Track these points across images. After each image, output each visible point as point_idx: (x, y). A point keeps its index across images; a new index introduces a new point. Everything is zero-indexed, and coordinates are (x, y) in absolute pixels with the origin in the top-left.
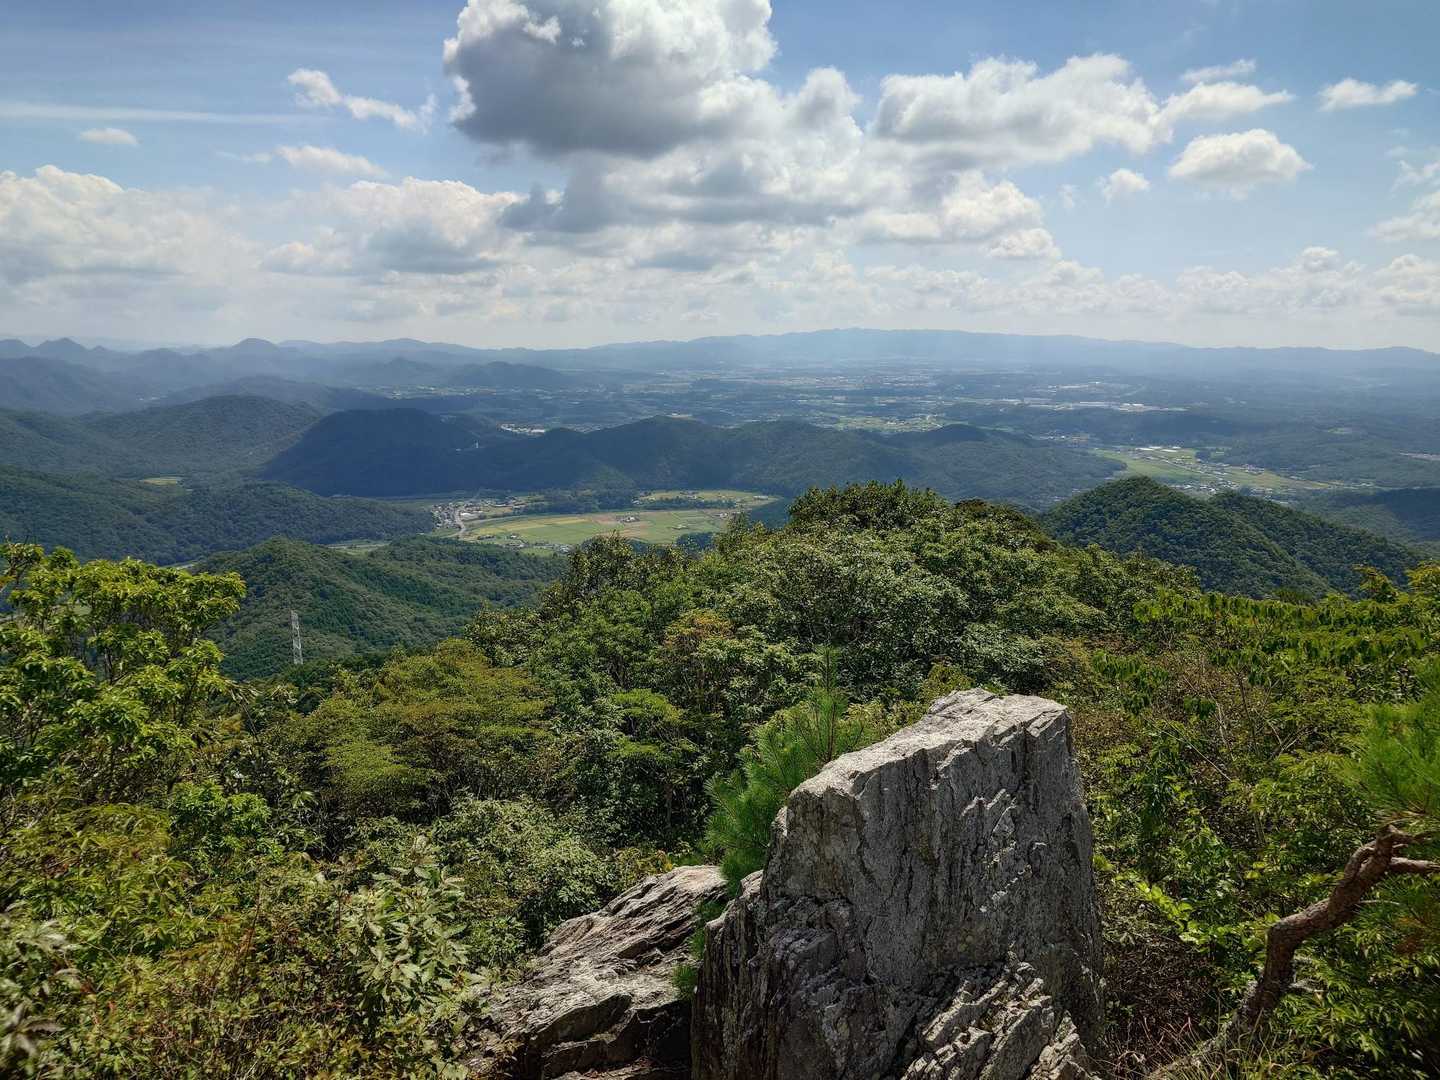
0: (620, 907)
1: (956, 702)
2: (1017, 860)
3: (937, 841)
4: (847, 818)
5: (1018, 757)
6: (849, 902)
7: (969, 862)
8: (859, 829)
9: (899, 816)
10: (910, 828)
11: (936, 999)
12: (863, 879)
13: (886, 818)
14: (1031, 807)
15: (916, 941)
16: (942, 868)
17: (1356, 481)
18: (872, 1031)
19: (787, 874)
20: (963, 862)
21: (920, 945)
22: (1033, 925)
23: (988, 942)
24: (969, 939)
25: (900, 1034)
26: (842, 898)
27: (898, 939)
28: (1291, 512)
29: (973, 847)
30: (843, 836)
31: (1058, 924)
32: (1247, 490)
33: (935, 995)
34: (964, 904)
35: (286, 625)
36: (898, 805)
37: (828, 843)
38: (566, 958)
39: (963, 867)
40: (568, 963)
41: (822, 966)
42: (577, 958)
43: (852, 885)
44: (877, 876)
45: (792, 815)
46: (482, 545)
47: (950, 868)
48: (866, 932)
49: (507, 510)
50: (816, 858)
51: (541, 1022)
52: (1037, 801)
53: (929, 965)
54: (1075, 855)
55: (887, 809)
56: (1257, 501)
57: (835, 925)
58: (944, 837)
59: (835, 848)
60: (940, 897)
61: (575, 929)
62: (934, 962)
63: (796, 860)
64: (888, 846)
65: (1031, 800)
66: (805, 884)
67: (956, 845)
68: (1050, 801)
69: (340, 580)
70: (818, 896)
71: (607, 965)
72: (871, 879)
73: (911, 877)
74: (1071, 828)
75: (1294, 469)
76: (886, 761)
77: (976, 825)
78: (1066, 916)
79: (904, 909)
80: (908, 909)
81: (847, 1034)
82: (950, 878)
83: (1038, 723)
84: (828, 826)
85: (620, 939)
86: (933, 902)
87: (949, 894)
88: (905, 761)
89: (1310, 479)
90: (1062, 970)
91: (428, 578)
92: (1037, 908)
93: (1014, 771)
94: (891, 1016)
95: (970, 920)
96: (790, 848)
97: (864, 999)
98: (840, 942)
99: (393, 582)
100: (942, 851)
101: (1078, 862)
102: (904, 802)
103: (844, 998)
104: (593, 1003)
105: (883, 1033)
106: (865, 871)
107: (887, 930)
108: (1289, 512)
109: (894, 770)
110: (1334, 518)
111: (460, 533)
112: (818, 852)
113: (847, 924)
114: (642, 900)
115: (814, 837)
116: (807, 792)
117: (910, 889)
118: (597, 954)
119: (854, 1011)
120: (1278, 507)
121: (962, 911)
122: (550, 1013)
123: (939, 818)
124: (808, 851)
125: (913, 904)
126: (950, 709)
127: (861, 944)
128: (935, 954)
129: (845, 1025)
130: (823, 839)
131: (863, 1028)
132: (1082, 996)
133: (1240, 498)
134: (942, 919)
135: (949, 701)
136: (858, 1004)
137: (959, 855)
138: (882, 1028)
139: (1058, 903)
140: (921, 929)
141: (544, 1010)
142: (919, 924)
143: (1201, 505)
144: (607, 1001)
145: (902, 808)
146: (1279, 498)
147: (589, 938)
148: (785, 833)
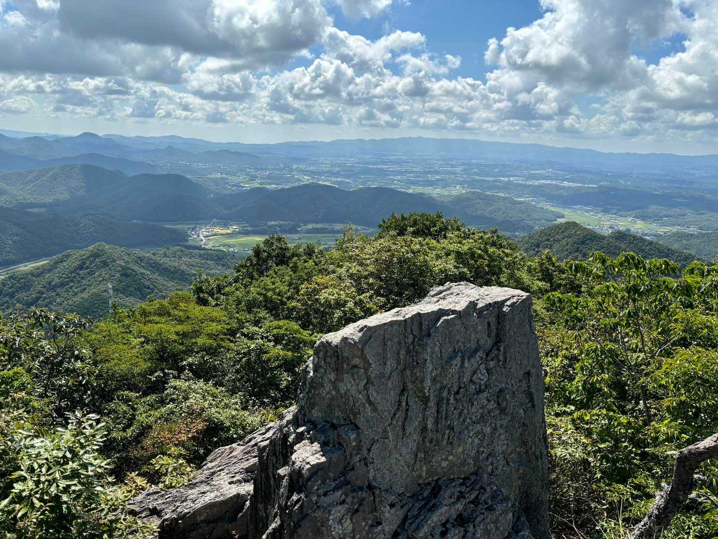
0: (250, 440)
1: (449, 289)
2: (489, 401)
3: (428, 383)
4: (356, 361)
5: (493, 327)
6: (357, 427)
7: (452, 401)
8: (366, 370)
9: (399, 363)
10: (408, 372)
11: (423, 502)
12: (368, 408)
13: (388, 363)
14: (501, 363)
15: (409, 458)
16: (432, 404)
17: (688, 227)
18: (372, 526)
19: (312, 406)
20: (448, 400)
21: (412, 462)
22: (499, 449)
23: (465, 460)
24: (451, 458)
25: (394, 527)
26: (352, 423)
27: (396, 456)
28: (652, 243)
29: (456, 389)
30: (353, 375)
31: (518, 449)
32: (629, 230)
33: (423, 499)
34: (447, 432)
35: (105, 291)
36: (398, 354)
37: (342, 381)
38: (212, 471)
39: (448, 403)
40: (213, 474)
41: (332, 475)
42: (220, 471)
43: (359, 413)
44: (380, 408)
45: (317, 359)
46: (214, 250)
47: (438, 404)
48: (369, 450)
49: (228, 231)
50: (334, 393)
51: (186, 511)
52: (505, 359)
53: (420, 477)
54: (532, 400)
55: (389, 355)
56: (634, 237)
57: (345, 445)
58: (434, 380)
59: (348, 385)
60: (430, 426)
61: (223, 453)
62: (424, 474)
63: (319, 394)
64: (390, 385)
65: (501, 358)
66: (326, 413)
67: (443, 388)
68: (515, 359)
69: (135, 268)
70: (335, 421)
71: (237, 475)
72: (375, 409)
73: (407, 410)
74: (529, 381)
75: (654, 220)
76: (389, 320)
77: (459, 373)
78: (524, 443)
79: (401, 433)
80: (404, 434)
81: (350, 527)
82: (438, 412)
83: (508, 303)
84: (342, 367)
85: (248, 460)
86: (424, 429)
87: (436, 422)
88: (405, 321)
89: (663, 225)
90: (519, 482)
91: (184, 267)
92: (502, 437)
93: (489, 336)
94: (387, 515)
95: (451, 443)
96: (315, 385)
97: (365, 502)
98: (348, 457)
99: (166, 269)
100: (432, 391)
101: (533, 406)
102: (403, 352)
103: (349, 500)
104: (222, 498)
105: (379, 528)
106: (370, 403)
107: (386, 449)
108: (651, 243)
109: (395, 327)
110: (675, 246)
111: (202, 243)
112: (335, 388)
113: (354, 444)
114: (264, 436)
115: (332, 376)
116: (327, 342)
117: (406, 419)
118: (232, 469)
119: (357, 511)
120: (645, 240)
121: (446, 437)
122: (192, 505)
123: (429, 366)
124: (328, 387)
125: (408, 432)
126: (444, 293)
127: (365, 459)
128: (424, 468)
129: (349, 521)
130: (339, 379)
131: (364, 523)
132: (533, 501)
133: (625, 235)
134: (431, 442)
135: (445, 288)
136: (360, 505)
137: (445, 394)
138: (379, 523)
139: (518, 434)
140: (414, 449)
141: (189, 503)
142: (413, 446)
143: (604, 238)
144: (231, 497)
145: (402, 357)
146: (646, 235)
147: (229, 458)
148: (311, 374)
